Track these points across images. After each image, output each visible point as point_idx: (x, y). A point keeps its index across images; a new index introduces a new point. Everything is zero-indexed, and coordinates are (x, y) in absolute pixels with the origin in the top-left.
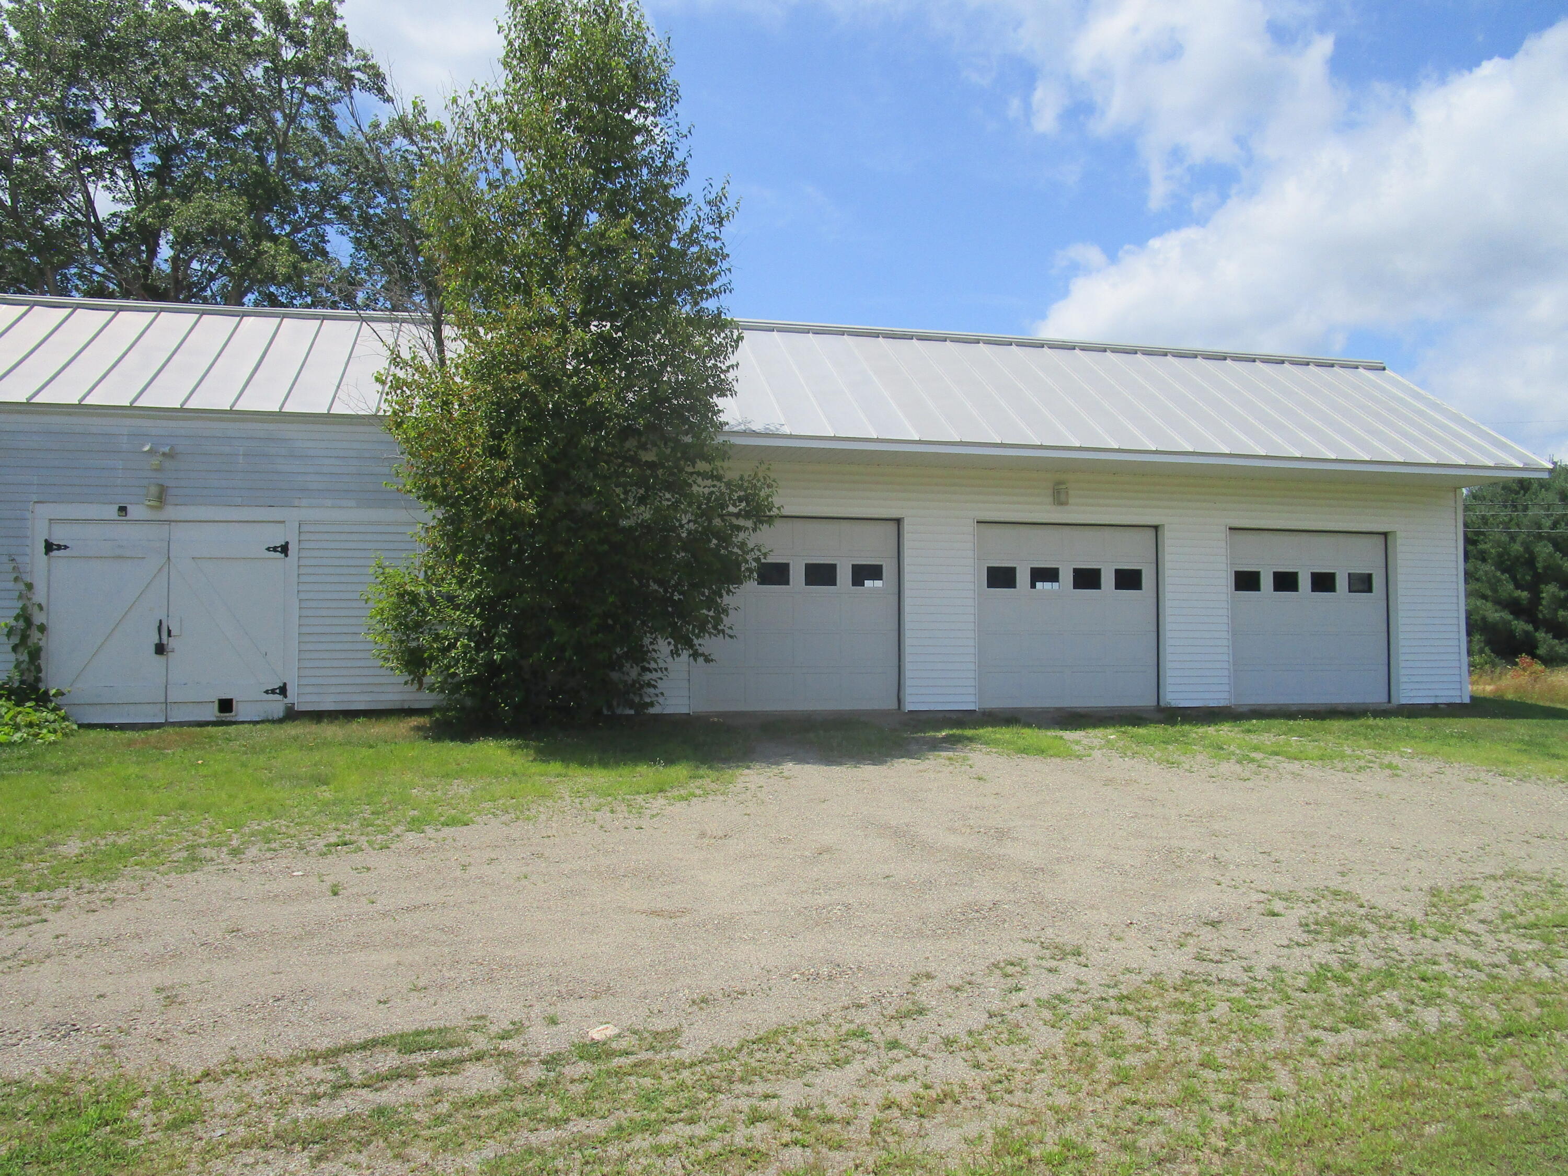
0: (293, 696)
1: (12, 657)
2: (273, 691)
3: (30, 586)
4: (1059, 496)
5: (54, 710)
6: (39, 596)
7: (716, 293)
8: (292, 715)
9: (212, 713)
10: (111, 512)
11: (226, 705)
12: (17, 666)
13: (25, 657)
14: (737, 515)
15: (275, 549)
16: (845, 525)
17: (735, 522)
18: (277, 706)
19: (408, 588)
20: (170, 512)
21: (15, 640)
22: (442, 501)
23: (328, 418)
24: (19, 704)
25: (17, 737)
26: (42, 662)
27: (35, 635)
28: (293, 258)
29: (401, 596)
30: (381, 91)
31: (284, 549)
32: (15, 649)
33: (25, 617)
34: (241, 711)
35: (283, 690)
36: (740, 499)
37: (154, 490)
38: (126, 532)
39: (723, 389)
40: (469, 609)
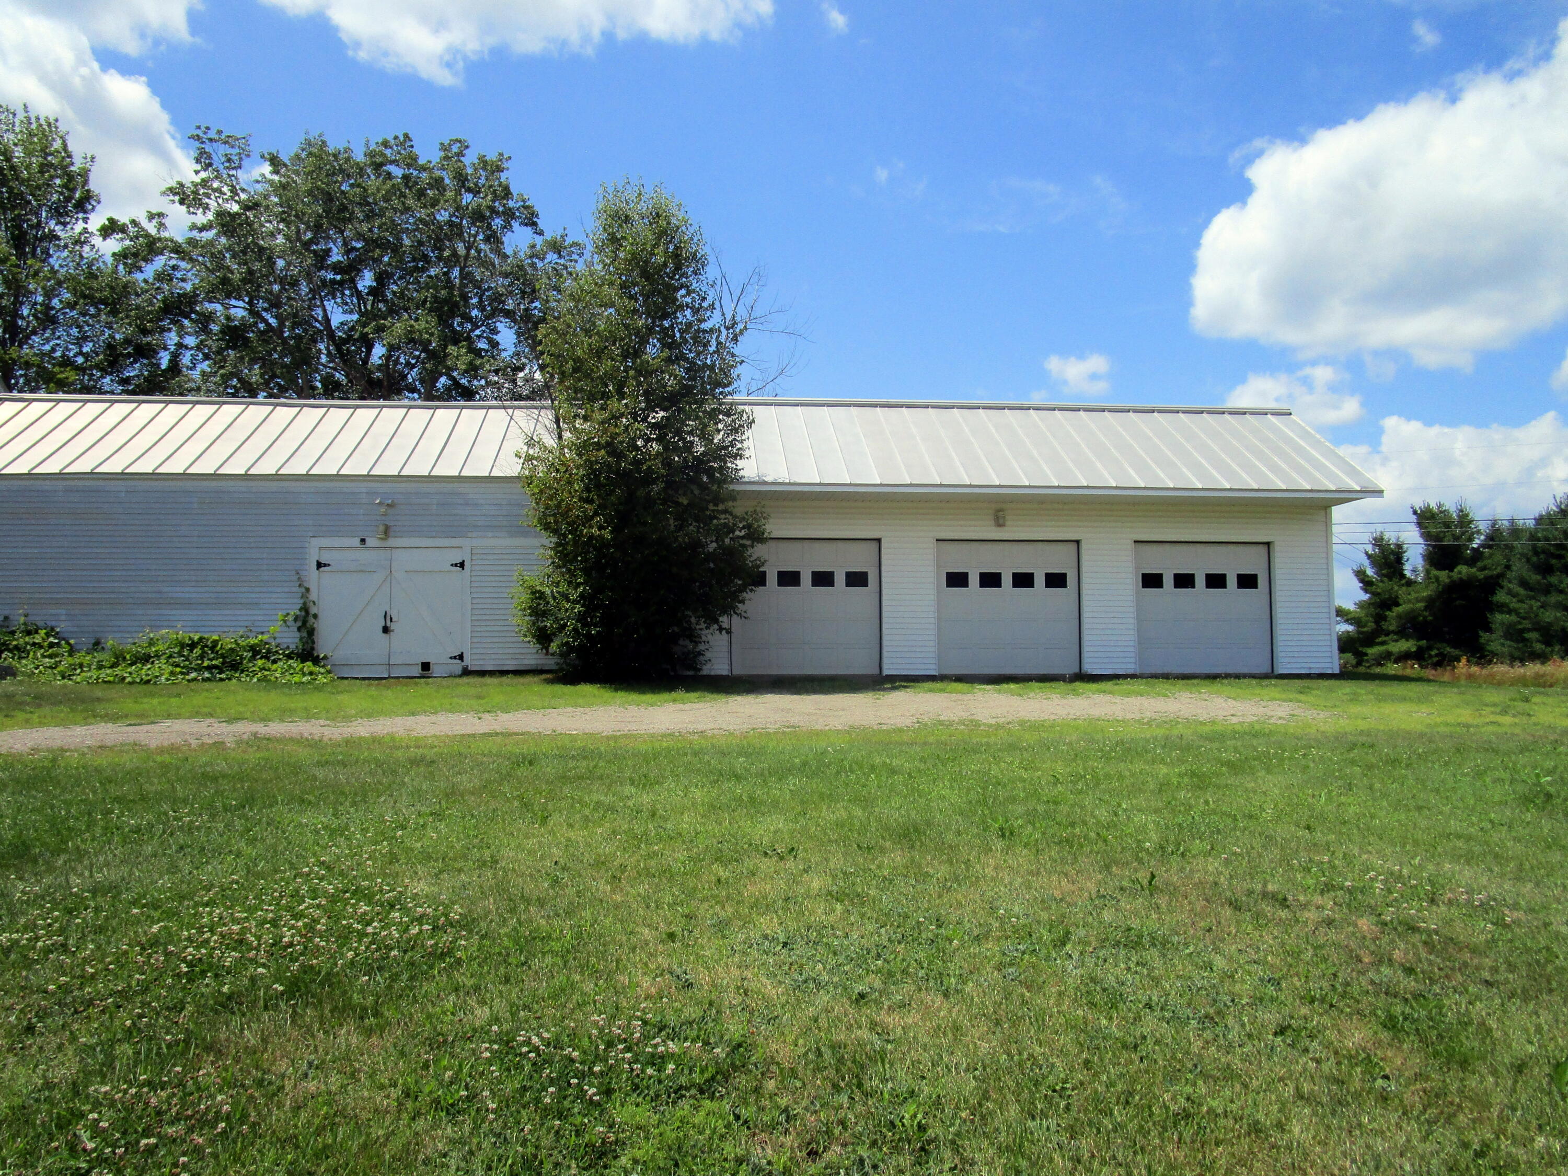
0: (468, 661)
1: (298, 635)
2: (455, 658)
3: (308, 590)
4: (999, 522)
5: (323, 666)
6: (313, 596)
7: (730, 394)
8: (466, 672)
9: (417, 671)
10: (356, 542)
11: (426, 666)
12: (301, 639)
13: (305, 634)
14: (743, 538)
15: (456, 565)
16: (840, 543)
17: (741, 542)
18: (457, 667)
19: (538, 588)
20: (391, 542)
21: (299, 624)
22: (556, 532)
23: (490, 479)
24: (303, 662)
25: (304, 679)
26: (315, 638)
27: (311, 620)
28: (470, 357)
29: (533, 593)
30: (534, 224)
31: (462, 565)
32: (299, 629)
33: (305, 609)
34: (435, 670)
35: (461, 657)
36: (744, 527)
37: (382, 528)
38: (364, 556)
39: (738, 456)
40: (575, 602)
